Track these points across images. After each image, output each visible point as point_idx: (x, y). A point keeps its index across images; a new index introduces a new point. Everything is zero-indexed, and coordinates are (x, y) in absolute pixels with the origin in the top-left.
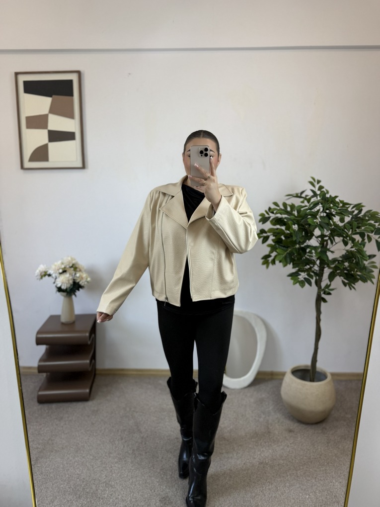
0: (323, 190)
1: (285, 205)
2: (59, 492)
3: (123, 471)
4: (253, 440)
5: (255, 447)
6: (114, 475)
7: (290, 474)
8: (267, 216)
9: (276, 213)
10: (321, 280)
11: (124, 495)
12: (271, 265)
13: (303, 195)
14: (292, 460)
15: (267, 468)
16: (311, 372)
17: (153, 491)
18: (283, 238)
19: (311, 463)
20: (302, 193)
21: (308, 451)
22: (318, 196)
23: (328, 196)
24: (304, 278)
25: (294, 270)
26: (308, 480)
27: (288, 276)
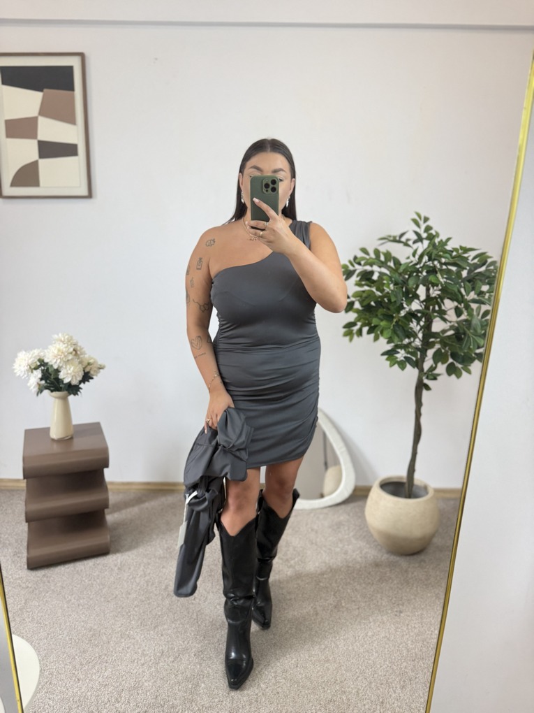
0: (431, 232)
1: (377, 252)
2: (56, 645)
3: (146, 617)
4: (325, 576)
5: (328, 585)
6: (133, 622)
7: (374, 620)
8: (351, 268)
9: (365, 265)
10: (423, 360)
11: (147, 648)
12: (355, 337)
13: (403, 239)
14: (377, 602)
15: (343, 612)
16: (407, 485)
17: (186, 643)
18: (373, 303)
19: (403, 605)
20: (402, 235)
21: (400, 591)
22: (425, 242)
23: (437, 240)
24: (405, 357)
25: (389, 347)
26: (397, 628)
27: (383, 354)
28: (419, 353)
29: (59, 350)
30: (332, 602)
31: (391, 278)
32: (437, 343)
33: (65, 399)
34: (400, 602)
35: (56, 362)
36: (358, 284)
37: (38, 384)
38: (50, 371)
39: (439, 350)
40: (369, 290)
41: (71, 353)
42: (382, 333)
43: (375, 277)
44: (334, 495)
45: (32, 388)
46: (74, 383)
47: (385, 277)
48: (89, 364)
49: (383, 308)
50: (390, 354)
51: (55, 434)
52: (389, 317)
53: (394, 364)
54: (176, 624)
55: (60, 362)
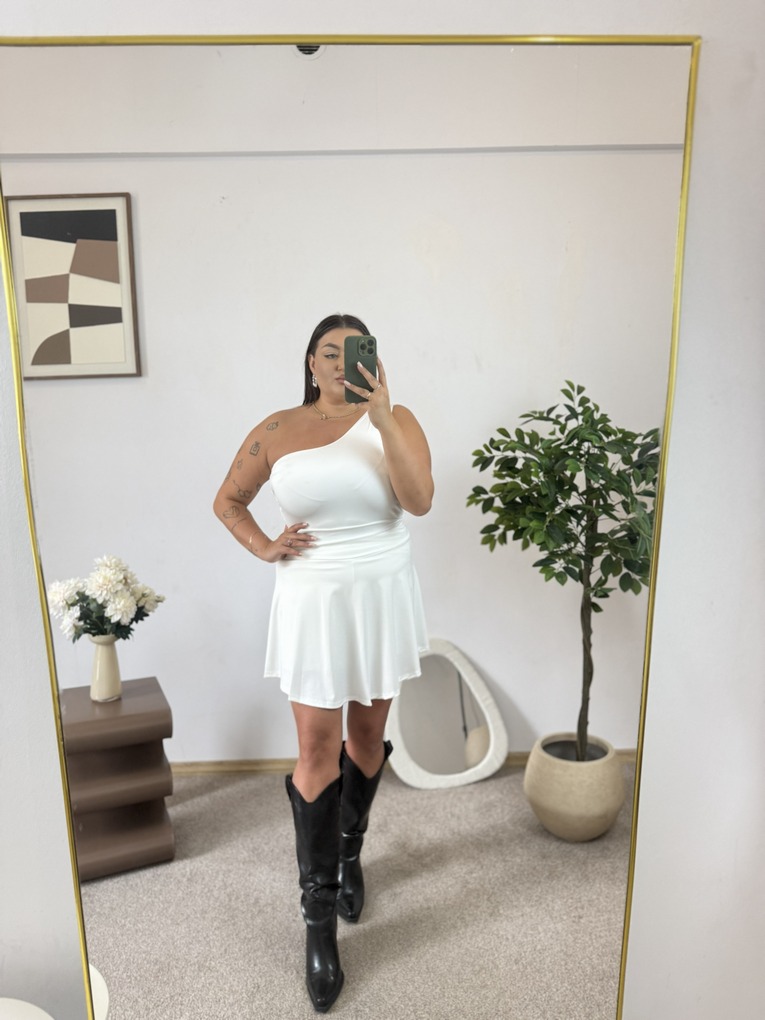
0: (590, 405)
1: (519, 433)
3: (231, 941)
4: (474, 875)
6: (214, 950)
7: (545, 931)
8: (487, 454)
9: (505, 450)
10: (589, 571)
12: (498, 544)
13: (553, 416)
14: (548, 905)
15: (502, 922)
18: (518, 499)
19: (582, 908)
20: (550, 410)
21: (577, 890)
22: (580, 418)
23: (597, 416)
24: (564, 568)
25: (544, 555)
26: (576, 939)
27: (535, 565)
28: (582, 562)
29: (105, 578)
30: (485, 909)
31: (540, 466)
32: (605, 548)
33: (110, 644)
34: (579, 905)
35: (101, 594)
36: (497, 475)
37: (75, 627)
38: (92, 606)
39: (608, 557)
40: (512, 482)
41: (121, 582)
42: (532, 537)
43: (519, 465)
44: (480, 766)
45: (66, 631)
46: (125, 621)
47: (532, 464)
48: (144, 595)
49: (532, 504)
50: (544, 565)
51: (97, 694)
52: (541, 516)
53: (551, 578)
54: (273, 949)
55: (107, 595)
